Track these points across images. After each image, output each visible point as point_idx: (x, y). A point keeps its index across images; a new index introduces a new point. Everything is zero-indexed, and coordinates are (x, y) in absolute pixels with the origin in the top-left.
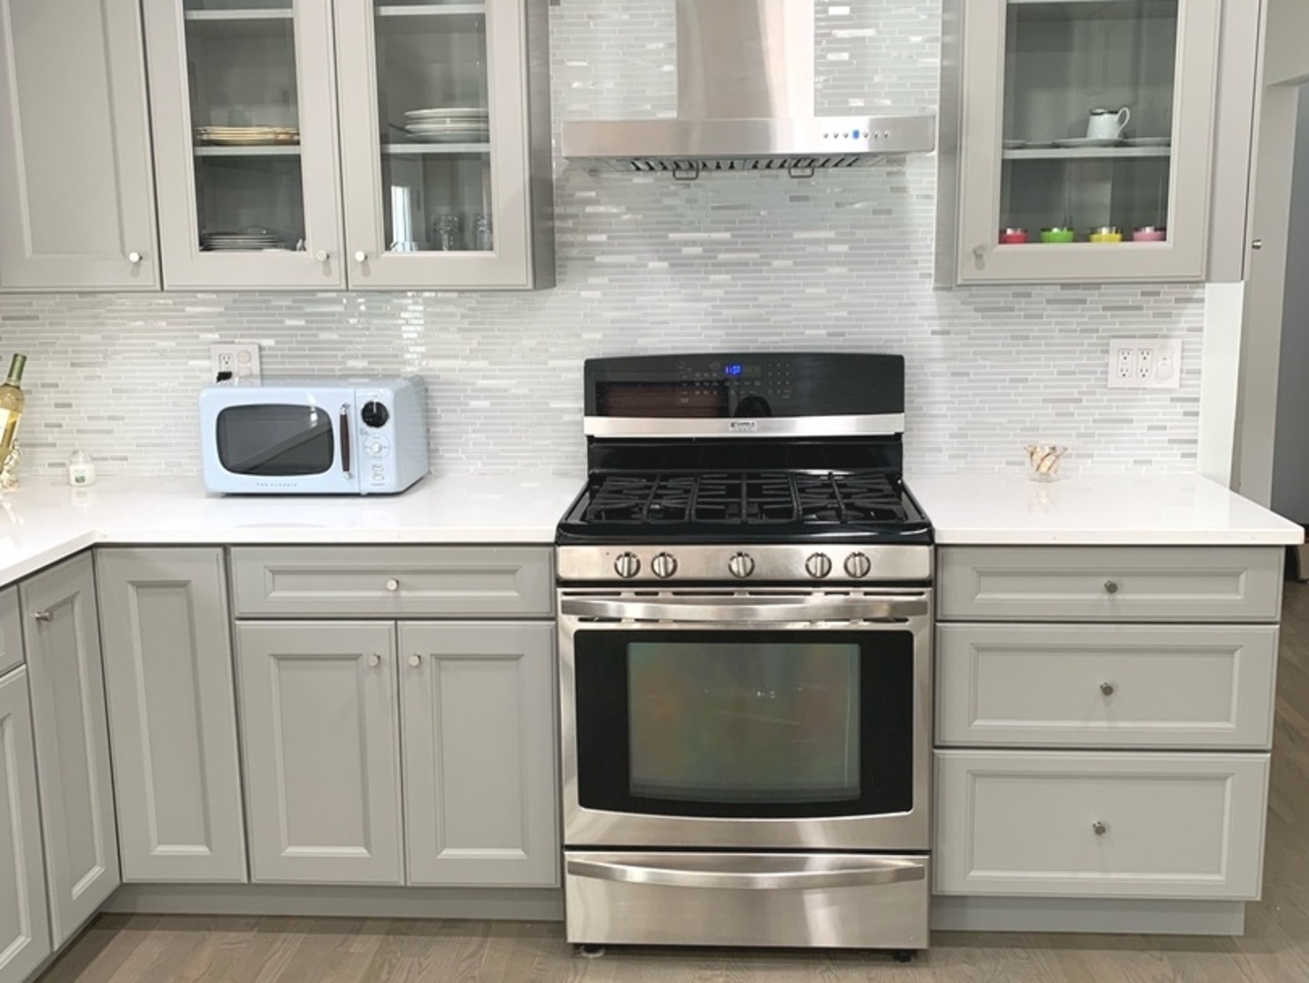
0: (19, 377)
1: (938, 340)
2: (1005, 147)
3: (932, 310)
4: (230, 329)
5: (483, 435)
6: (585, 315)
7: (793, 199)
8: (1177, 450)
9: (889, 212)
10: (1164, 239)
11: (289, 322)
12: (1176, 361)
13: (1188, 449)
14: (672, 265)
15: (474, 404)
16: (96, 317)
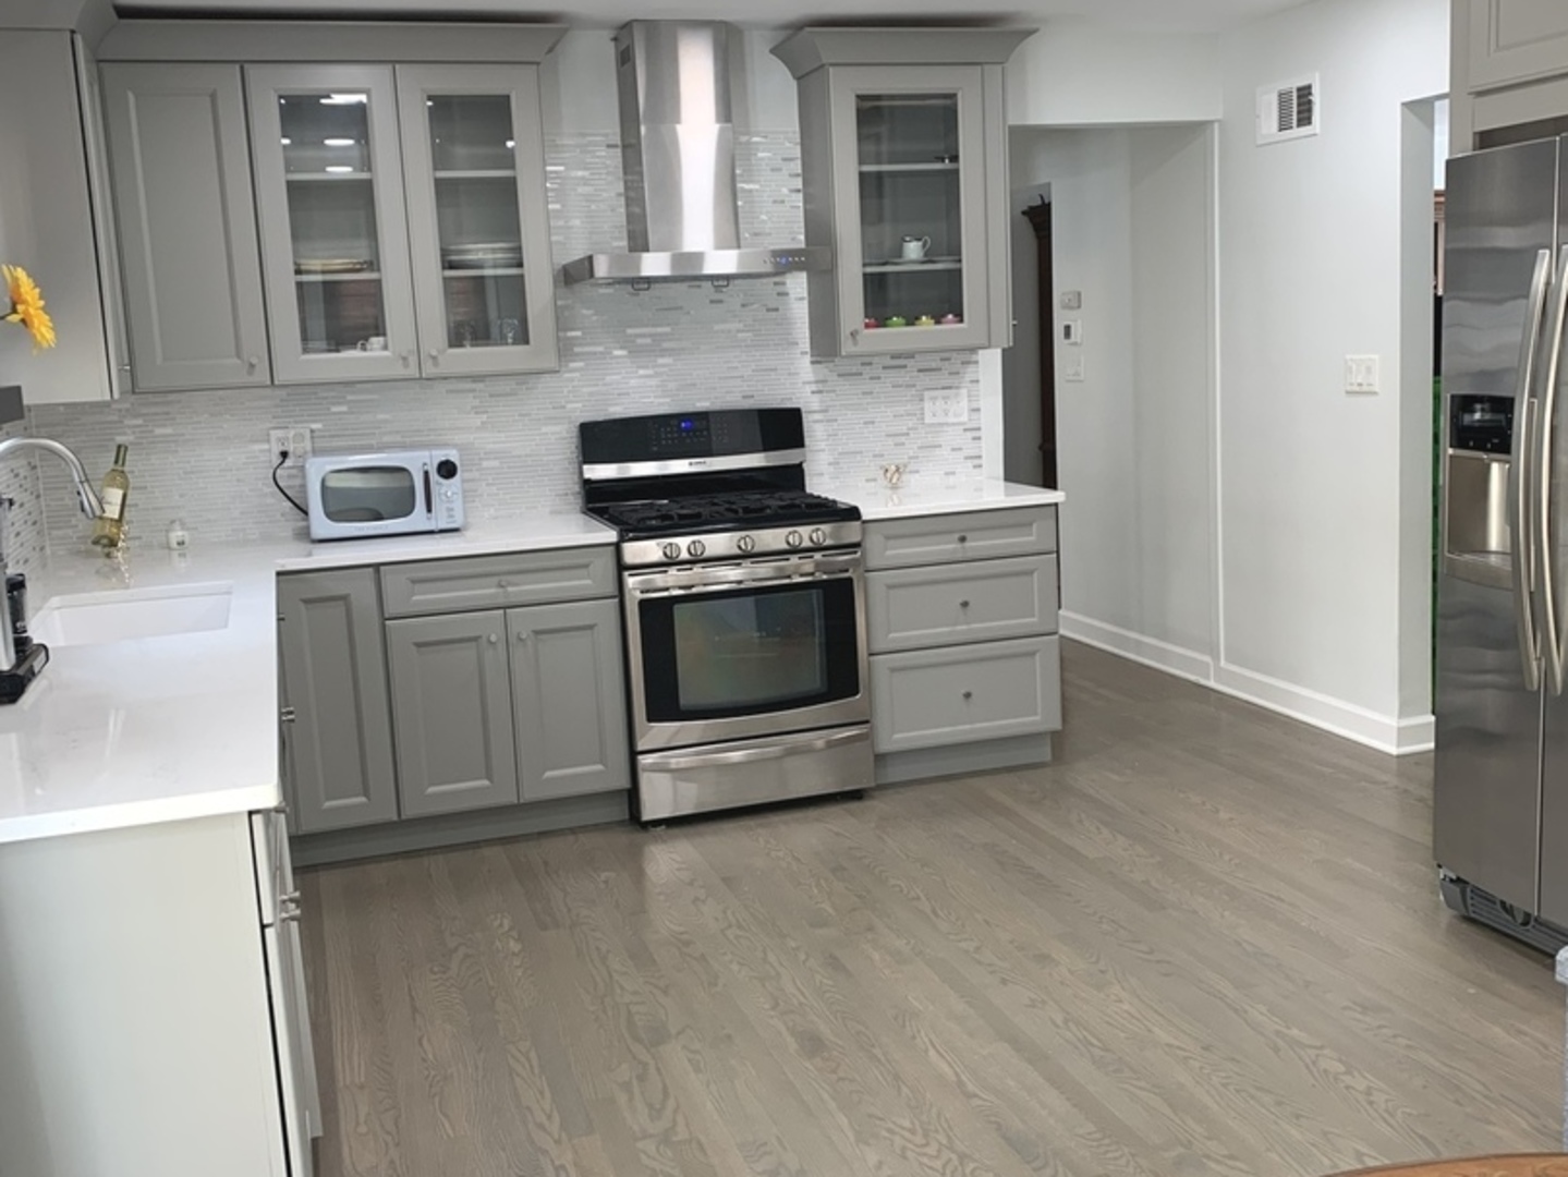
0: (123, 464)
1: (816, 398)
2: (865, 265)
3: (811, 377)
4: (286, 417)
5: (494, 488)
6: (569, 392)
7: (712, 302)
8: (970, 463)
9: (777, 310)
10: (961, 321)
11: (335, 409)
12: (964, 404)
13: (977, 462)
14: (630, 352)
15: (485, 464)
16: (167, 413)
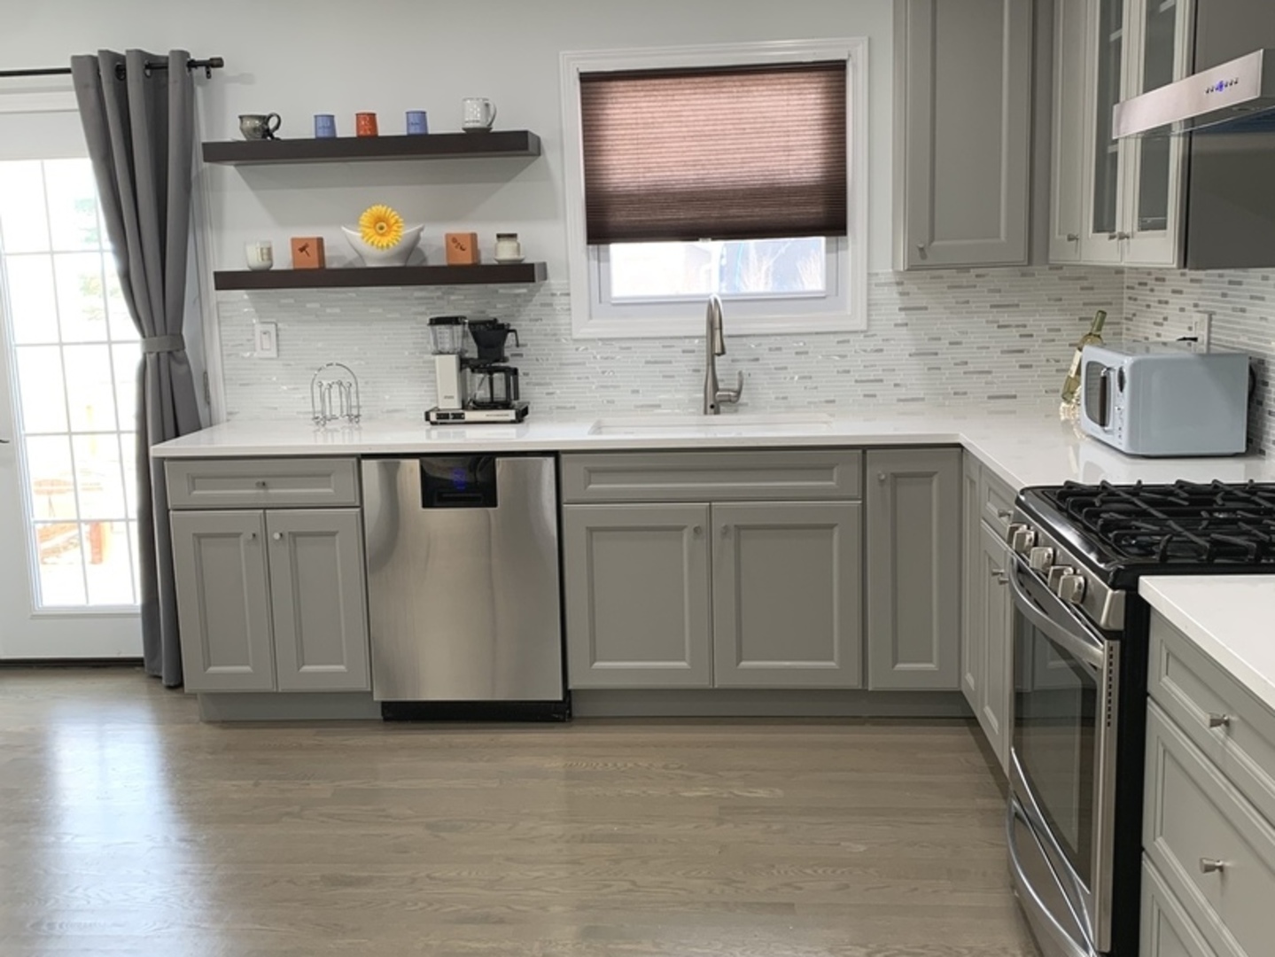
0: (1098, 329)
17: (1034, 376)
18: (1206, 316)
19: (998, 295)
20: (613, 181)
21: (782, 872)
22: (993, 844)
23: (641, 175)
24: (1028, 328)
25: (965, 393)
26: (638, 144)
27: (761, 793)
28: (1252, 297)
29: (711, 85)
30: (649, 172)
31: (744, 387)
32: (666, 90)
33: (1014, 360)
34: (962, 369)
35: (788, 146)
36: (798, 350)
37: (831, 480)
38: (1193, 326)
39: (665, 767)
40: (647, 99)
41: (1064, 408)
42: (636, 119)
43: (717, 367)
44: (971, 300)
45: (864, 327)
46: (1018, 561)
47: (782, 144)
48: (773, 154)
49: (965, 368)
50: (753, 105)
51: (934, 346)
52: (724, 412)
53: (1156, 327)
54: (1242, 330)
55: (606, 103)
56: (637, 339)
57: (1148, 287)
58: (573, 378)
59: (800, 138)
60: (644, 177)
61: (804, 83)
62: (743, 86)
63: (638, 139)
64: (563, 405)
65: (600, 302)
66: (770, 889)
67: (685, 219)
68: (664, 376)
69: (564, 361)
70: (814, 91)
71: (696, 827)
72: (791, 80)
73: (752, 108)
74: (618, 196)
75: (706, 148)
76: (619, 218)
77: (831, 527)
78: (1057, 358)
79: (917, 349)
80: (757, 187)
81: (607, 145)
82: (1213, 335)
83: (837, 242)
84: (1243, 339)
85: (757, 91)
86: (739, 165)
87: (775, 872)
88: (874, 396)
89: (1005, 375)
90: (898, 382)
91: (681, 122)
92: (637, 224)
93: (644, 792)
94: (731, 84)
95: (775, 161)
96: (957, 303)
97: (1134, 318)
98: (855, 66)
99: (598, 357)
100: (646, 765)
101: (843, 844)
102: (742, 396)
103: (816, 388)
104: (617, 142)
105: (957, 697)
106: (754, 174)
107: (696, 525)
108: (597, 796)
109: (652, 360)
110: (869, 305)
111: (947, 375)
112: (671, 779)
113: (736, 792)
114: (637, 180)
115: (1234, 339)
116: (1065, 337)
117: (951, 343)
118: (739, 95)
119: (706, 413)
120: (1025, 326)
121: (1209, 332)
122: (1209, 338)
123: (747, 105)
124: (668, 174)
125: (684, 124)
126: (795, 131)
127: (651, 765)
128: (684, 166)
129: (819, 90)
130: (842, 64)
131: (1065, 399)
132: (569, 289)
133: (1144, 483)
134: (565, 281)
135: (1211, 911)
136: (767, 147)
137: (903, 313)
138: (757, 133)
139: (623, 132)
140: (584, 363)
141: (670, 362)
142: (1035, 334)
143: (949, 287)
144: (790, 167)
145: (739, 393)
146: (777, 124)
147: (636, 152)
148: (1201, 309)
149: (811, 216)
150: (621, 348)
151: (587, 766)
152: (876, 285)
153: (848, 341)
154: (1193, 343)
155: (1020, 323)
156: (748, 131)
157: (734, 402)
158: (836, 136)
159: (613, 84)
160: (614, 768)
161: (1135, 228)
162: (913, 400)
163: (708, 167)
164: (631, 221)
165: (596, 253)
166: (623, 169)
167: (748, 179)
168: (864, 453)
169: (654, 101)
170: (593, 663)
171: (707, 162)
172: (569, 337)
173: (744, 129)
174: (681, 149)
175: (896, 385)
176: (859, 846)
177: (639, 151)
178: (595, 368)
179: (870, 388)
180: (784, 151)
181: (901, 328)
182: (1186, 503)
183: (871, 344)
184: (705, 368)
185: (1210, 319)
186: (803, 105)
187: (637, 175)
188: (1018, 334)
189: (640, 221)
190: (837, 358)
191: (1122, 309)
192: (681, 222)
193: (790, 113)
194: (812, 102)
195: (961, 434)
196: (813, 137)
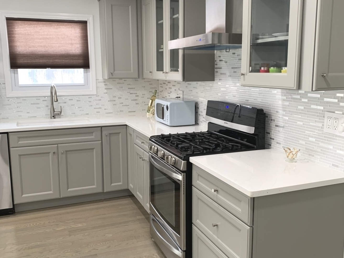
17: (139, 106)
18: (182, 92)
19: (130, 85)
20: (18, 50)
21: (91, 246)
22: (144, 228)
23: (27, 49)
24: (137, 94)
25: (123, 111)
26: (26, 40)
27: (80, 225)
28: (194, 88)
29: (48, 24)
30: (30, 48)
31: (62, 110)
32: (35, 25)
33: (134, 102)
34: (121, 105)
35: (72, 43)
36: (78, 100)
37: (93, 136)
38: (179, 94)
39: (49, 223)
40: (29, 27)
41: (148, 114)
42: (25, 32)
43: (54, 105)
44: (123, 87)
45: (95, 93)
46: (151, 155)
47: (70, 42)
48: (68, 45)
49: (123, 104)
50: (61, 31)
51: (114, 99)
52: (57, 118)
53: (168, 94)
54: (191, 95)
55: (15, 27)
56: (28, 97)
57: (166, 84)
58: (7, 109)
59: (75, 41)
60: (28, 49)
61: (76, 26)
62: (58, 25)
63: (26, 38)
64: (4, 117)
65: (15, 86)
66: (89, 251)
67: (42, 62)
68: (37, 108)
69: (4, 104)
70: (79, 29)
71: (63, 238)
72: (72, 25)
73: (61, 32)
74: (20, 55)
75: (48, 42)
76: (20, 61)
77: (93, 149)
78: (144, 102)
79: (110, 100)
80: (63, 54)
81: (16, 40)
82: (184, 96)
83: (87, 70)
84: (192, 97)
85: (62, 27)
86: (58, 48)
87: (89, 246)
88: (99, 112)
89: (132, 106)
90: (106, 108)
91: (40, 34)
92: (27, 63)
93: (45, 231)
94: (55, 25)
95: (69, 47)
96: (120, 87)
97: (162, 92)
98: (89, 23)
99: (16, 103)
100: (43, 223)
101: (106, 235)
102: (62, 113)
103: (83, 110)
104: (20, 39)
105: (128, 190)
106: (62, 50)
107: (54, 151)
108: (30, 234)
109: (33, 103)
110: (97, 88)
111: (118, 106)
112: (52, 226)
113: (72, 226)
114: (26, 50)
115: (190, 98)
116: (146, 96)
117: (119, 98)
118: (57, 28)
119: (51, 118)
120: (136, 93)
121: (183, 96)
122: (183, 97)
123: (59, 31)
124: (36, 49)
125: (40, 35)
126: (73, 39)
127: (45, 223)
128: (41, 47)
129: (80, 28)
130: (86, 22)
131: (148, 112)
132: (5, 82)
133: (179, 133)
134: (3, 80)
135: (214, 236)
136: (66, 43)
137: (106, 90)
138: (63, 39)
139: (21, 36)
140: (11, 105)
141: (39, 104)
142: (139, 95)
143: (118, 83)
144: (73, 49)
145: (61, 112)
146: (68, 37)
147: (25, 42)
148: (180, 90)
149: (79, 63)
150: (23, 100)
151: (24, 226)
152: (98, 82)
153: (91, 97)
154: (179, 98)
155: (135, 93)
156: (60, 38)
157: (60, 115)
158: (85, 41)
159: (17, 21)
160: (33, 226)
161: (169, 71)
162: (109, 113)
163: (48, 48)
164: (25, 62)
165: (13, 71)
166: (21, 47)
167: (61, 52)
168: (101, 128)
169: (31, 28)
170: (22, 195)
171: (48, 46)
172: (5, 97)
173: (59, 37)
174: (40, 42)
175: (105, 109)
176: (110, 235)
177: (27, 42)
178: (14, 106)
179: (98, 110)
180: (71, 44)
181: (105, 94)
182: (191, 138)
183: (98, 98)
184: (51, 105)
185: (183, 92)
186: (76, 32)
187: (26, 49)
188: (135, 96)
189: (27, 62)
190: (88, 102)
191: (159, 89)
192: (41, 63)
193: (72, 34)
194: (78, 31)
195: (127, 122)
196: (79, 41)
